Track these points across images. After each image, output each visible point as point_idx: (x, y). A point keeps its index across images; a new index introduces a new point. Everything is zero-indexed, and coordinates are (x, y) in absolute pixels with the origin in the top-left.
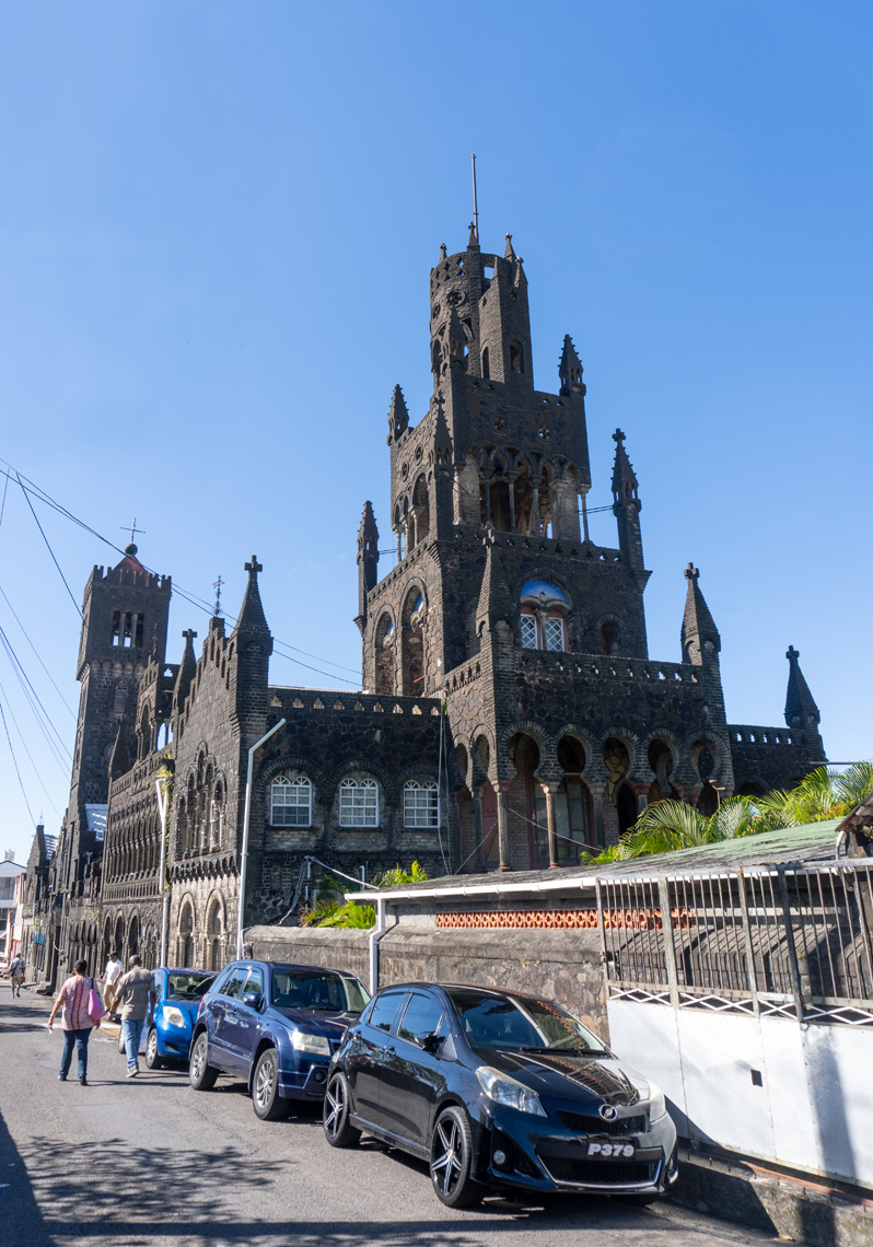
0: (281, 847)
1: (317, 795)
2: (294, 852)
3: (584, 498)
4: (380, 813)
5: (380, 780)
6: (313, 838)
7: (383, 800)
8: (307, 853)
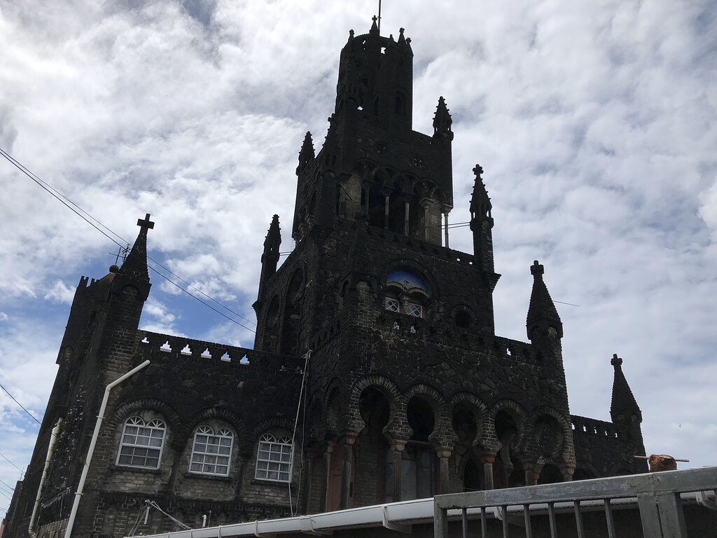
0: (122, 488)
1: (170, 438)
2: (136, 495)
3: (446, 216)
4: (232, 462)
5: (237, 430)
6: (159, 482)
7: (237, 449)
8: (147, 497)
